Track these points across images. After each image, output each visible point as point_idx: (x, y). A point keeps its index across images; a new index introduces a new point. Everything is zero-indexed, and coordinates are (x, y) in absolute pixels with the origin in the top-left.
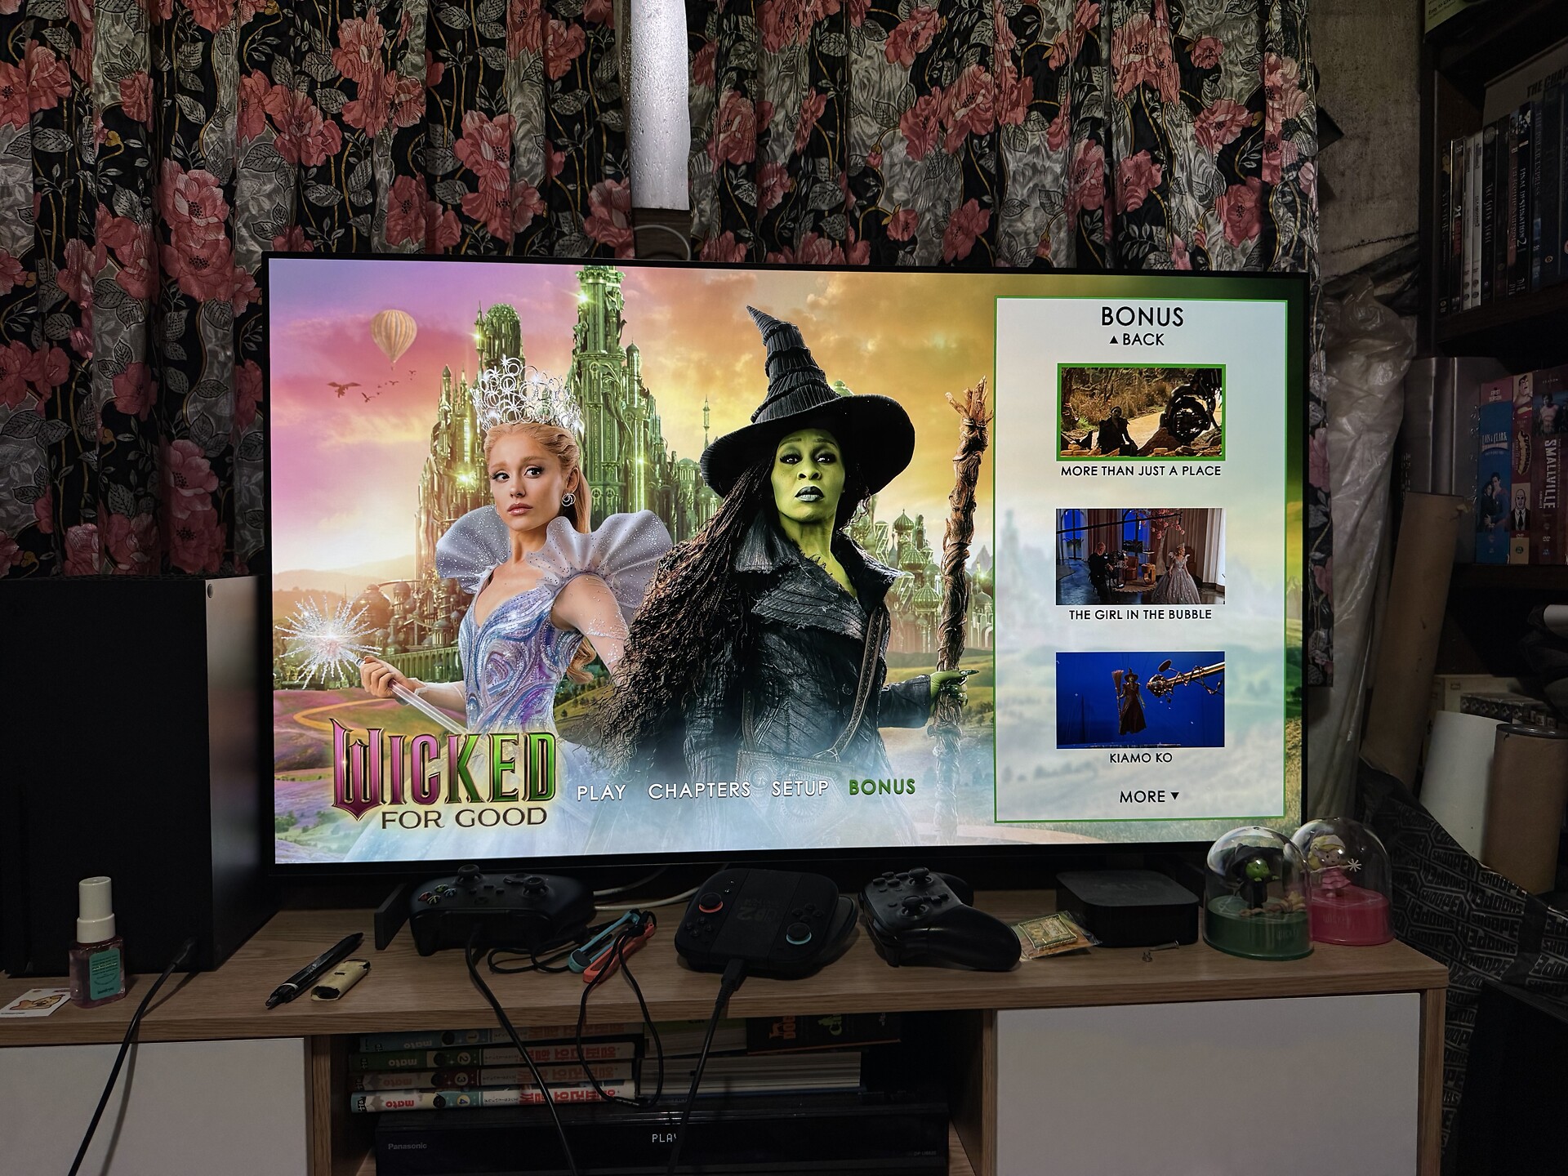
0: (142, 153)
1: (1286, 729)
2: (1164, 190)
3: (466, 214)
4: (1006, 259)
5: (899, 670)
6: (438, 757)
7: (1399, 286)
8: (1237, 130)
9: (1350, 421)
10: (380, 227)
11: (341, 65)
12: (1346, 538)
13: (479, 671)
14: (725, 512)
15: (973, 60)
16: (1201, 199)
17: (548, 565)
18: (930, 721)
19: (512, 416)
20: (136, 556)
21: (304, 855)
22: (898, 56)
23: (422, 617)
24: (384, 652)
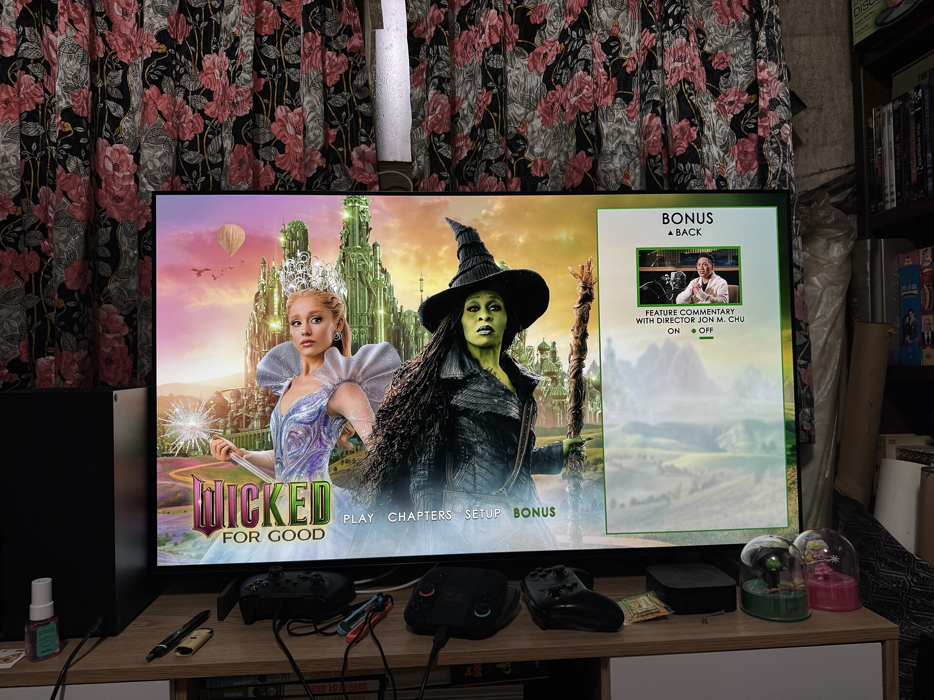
0: (84, 135)
1: (787, 471)
2: (699, 143)
3: (278, 166)
4: (603, 186)
5: (543, 438)
6: (257, 498)
7: (845, 197)
8: (741, 106)
9: (818, 279)
10: (226, 175)
11: (204, 81)
12: (819, 350)
13: (283, 443)
14: (434, 342)
15: (580, 68)
16: (721, 147)
17: (325, 377)
18: (564, 470)
19: (303, 287)
20: (77, 376)
21: (175, 560)
22: (535, 67)
23: (248, 411)
24: (224, 433)
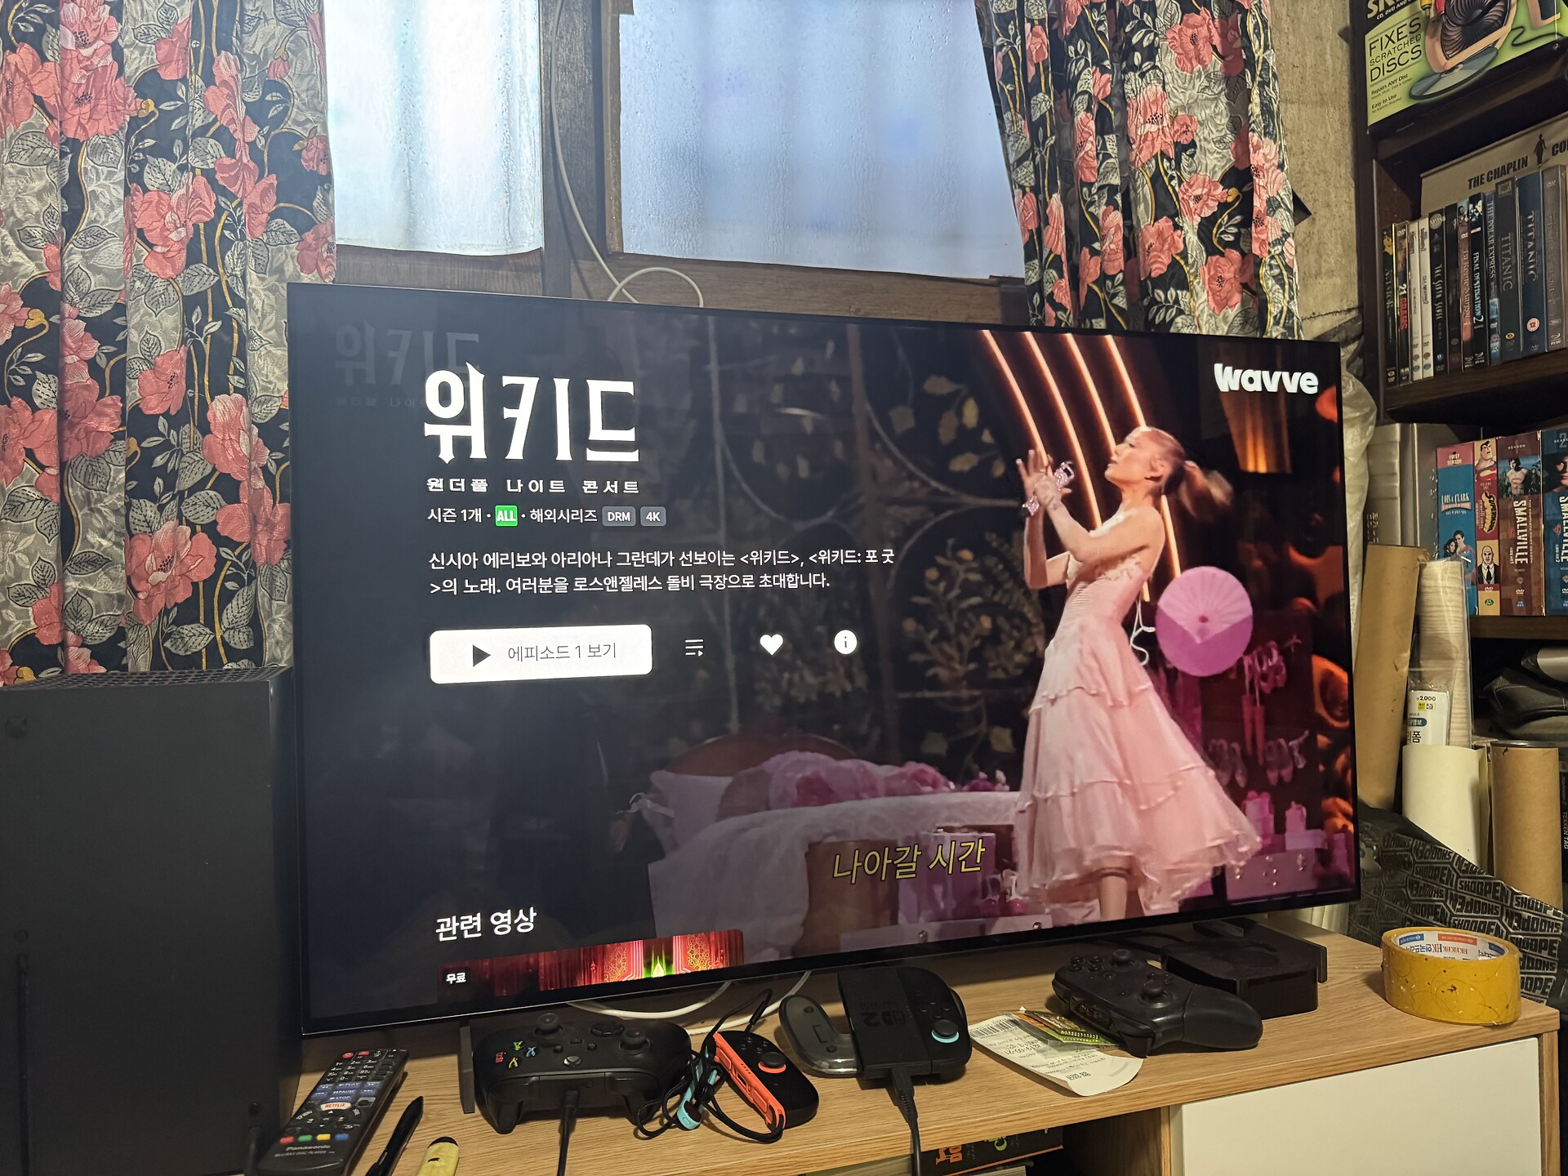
8: (1214, 206)
